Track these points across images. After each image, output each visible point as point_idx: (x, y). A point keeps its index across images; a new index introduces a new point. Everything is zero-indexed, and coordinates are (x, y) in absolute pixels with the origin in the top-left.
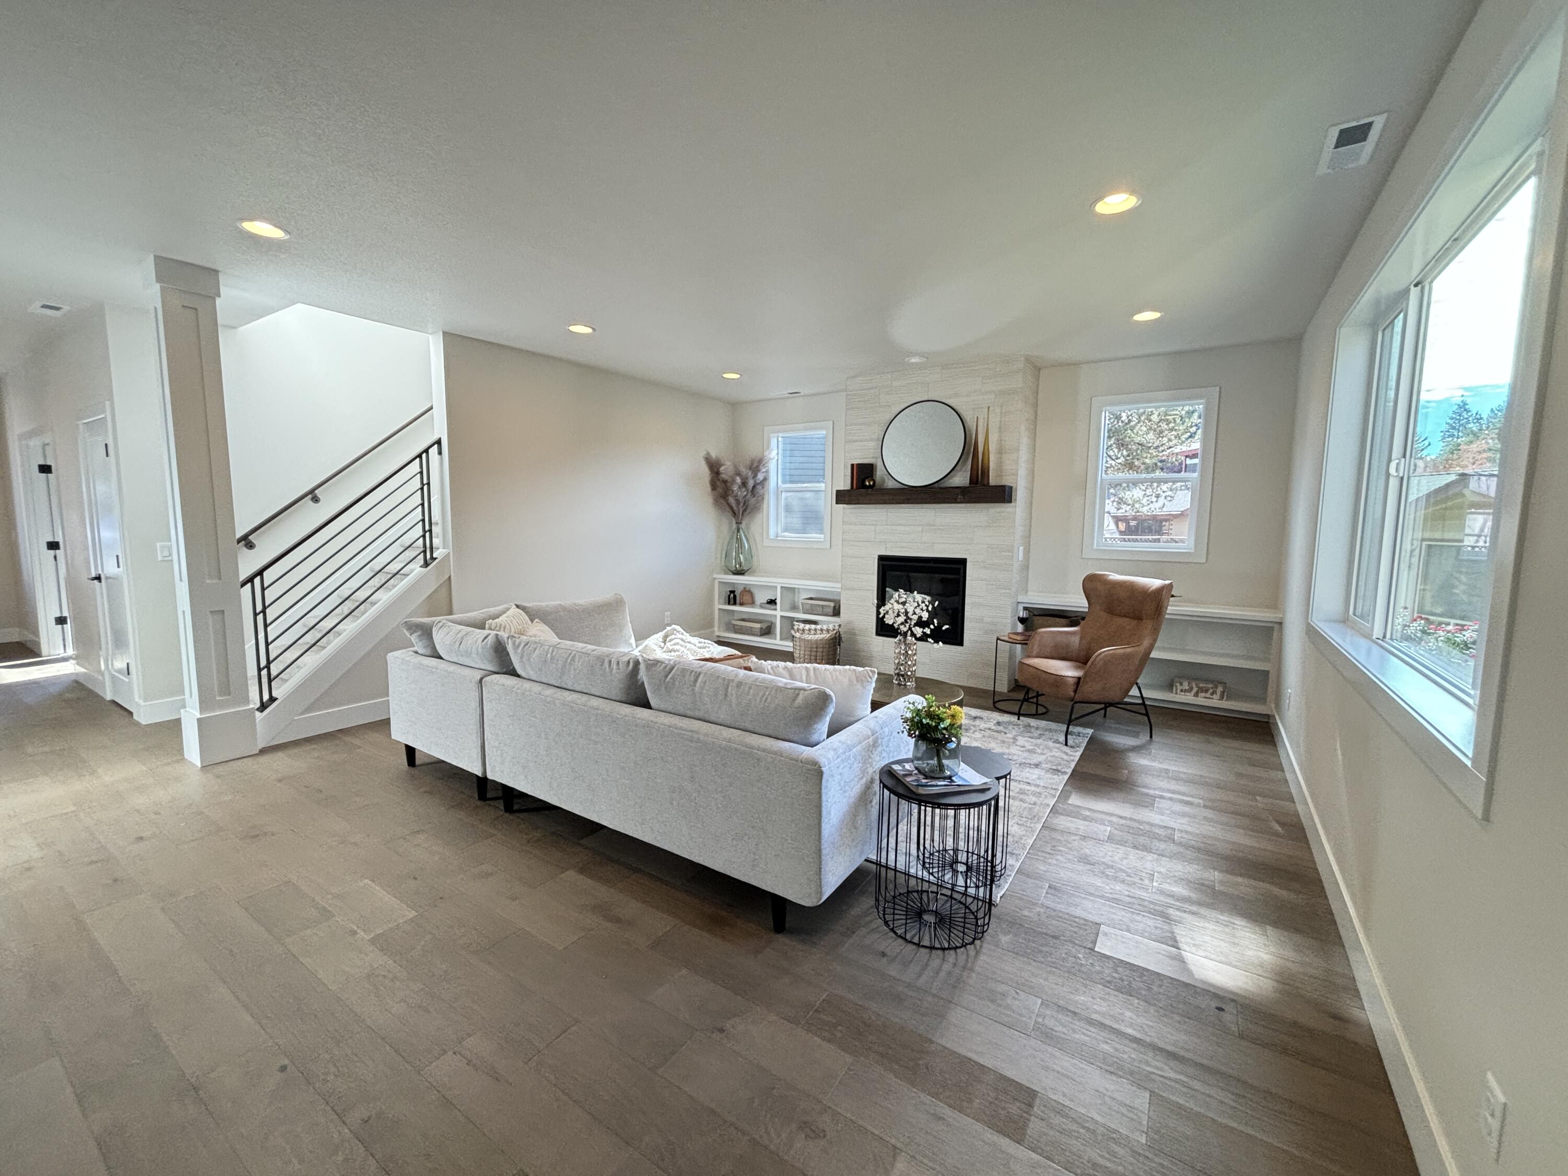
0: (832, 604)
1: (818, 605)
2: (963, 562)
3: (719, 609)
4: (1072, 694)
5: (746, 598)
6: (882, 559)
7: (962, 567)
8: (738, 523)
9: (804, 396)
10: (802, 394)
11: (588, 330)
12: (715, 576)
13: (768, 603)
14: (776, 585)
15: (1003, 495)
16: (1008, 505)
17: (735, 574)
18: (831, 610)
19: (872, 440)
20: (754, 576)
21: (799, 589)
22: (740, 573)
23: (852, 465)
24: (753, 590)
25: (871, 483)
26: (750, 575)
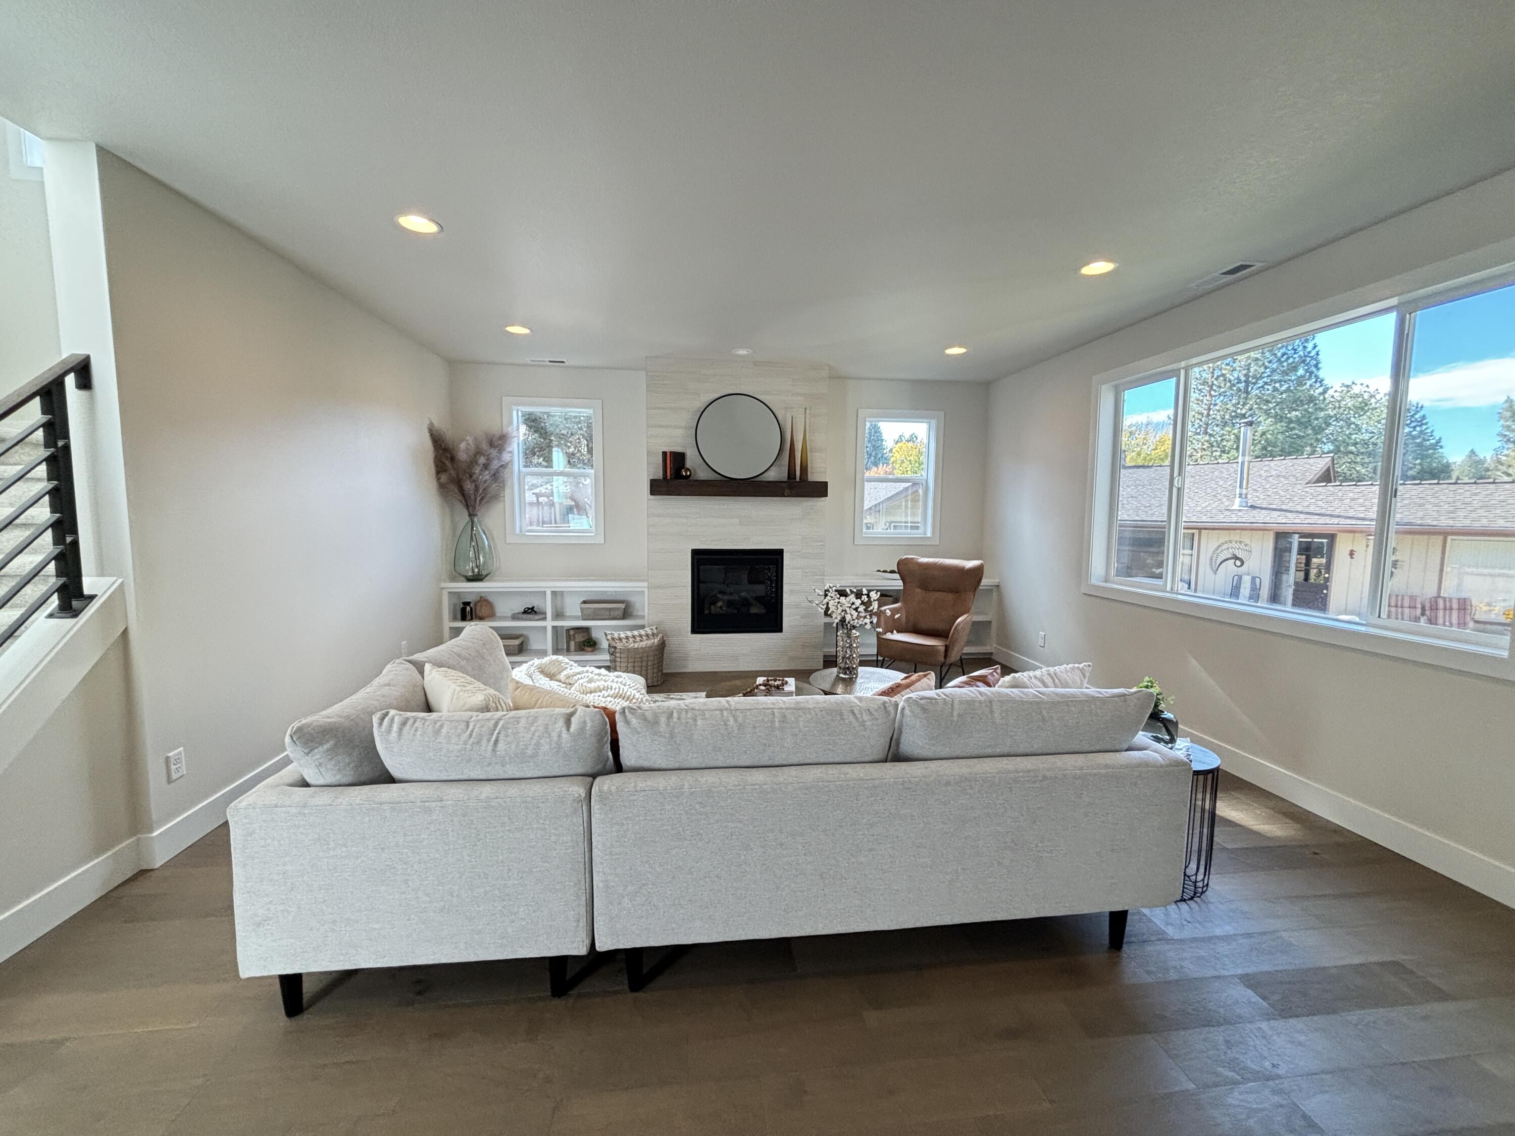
0: (623, 606)
1: (603, 609)
2: (780, 552)
3: (451, 628)
4: (943, 659)
5: (483, 611)
6: (696, 553)
7: (779, 557)
8: (471, 515)
9: (569, 367)
10: (567, 364)
11: (431, 228)
12: (444, 585)
13: (525, 612)
14: (543, 590)
15: (820, 490)
16: (824, 499)
17: (469, 580)
18: (620, 613)
19: (680, 427)
20: (496, 581)
21: (562, 592)
22: (477, 578)
23: (664, 453)
24: (491, 599)
25: (688, 473)
26: (490, 581)
